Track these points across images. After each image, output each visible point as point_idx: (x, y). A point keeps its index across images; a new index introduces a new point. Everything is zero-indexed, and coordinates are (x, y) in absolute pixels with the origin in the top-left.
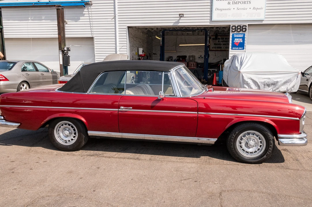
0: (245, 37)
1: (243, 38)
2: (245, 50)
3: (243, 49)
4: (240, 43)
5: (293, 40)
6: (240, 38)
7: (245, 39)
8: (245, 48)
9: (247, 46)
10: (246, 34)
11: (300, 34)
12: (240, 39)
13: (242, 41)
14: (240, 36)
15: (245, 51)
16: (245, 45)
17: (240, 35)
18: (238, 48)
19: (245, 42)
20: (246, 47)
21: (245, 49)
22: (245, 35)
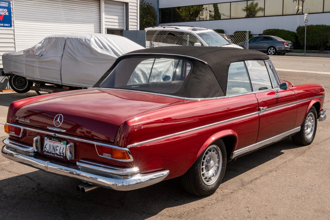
0: (12, 7)
1: (9, 9)
2: (12, 28)
3: (11, 26)
4: (5, 16)
5: (64, 17)
6: (4, 8)
7: (12, 11)
8: (12, 24)
9: (16, 22)
10: (11, 2)
11: (70, 9)
12: (5, 10)
13: (7, 14)
14: (4, 5)
15: (14, 30)
16: (12, 20)
17: (4, 3)
18: (2, 25)
19: (12, 16)
20: (14, 24)
21: (12, 26)
22: (11, 5)
